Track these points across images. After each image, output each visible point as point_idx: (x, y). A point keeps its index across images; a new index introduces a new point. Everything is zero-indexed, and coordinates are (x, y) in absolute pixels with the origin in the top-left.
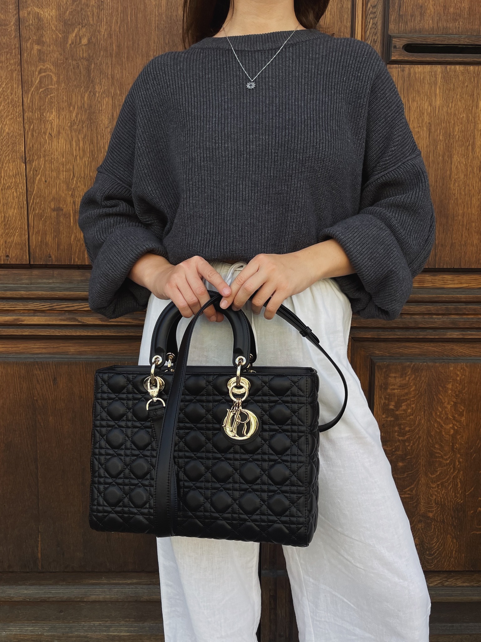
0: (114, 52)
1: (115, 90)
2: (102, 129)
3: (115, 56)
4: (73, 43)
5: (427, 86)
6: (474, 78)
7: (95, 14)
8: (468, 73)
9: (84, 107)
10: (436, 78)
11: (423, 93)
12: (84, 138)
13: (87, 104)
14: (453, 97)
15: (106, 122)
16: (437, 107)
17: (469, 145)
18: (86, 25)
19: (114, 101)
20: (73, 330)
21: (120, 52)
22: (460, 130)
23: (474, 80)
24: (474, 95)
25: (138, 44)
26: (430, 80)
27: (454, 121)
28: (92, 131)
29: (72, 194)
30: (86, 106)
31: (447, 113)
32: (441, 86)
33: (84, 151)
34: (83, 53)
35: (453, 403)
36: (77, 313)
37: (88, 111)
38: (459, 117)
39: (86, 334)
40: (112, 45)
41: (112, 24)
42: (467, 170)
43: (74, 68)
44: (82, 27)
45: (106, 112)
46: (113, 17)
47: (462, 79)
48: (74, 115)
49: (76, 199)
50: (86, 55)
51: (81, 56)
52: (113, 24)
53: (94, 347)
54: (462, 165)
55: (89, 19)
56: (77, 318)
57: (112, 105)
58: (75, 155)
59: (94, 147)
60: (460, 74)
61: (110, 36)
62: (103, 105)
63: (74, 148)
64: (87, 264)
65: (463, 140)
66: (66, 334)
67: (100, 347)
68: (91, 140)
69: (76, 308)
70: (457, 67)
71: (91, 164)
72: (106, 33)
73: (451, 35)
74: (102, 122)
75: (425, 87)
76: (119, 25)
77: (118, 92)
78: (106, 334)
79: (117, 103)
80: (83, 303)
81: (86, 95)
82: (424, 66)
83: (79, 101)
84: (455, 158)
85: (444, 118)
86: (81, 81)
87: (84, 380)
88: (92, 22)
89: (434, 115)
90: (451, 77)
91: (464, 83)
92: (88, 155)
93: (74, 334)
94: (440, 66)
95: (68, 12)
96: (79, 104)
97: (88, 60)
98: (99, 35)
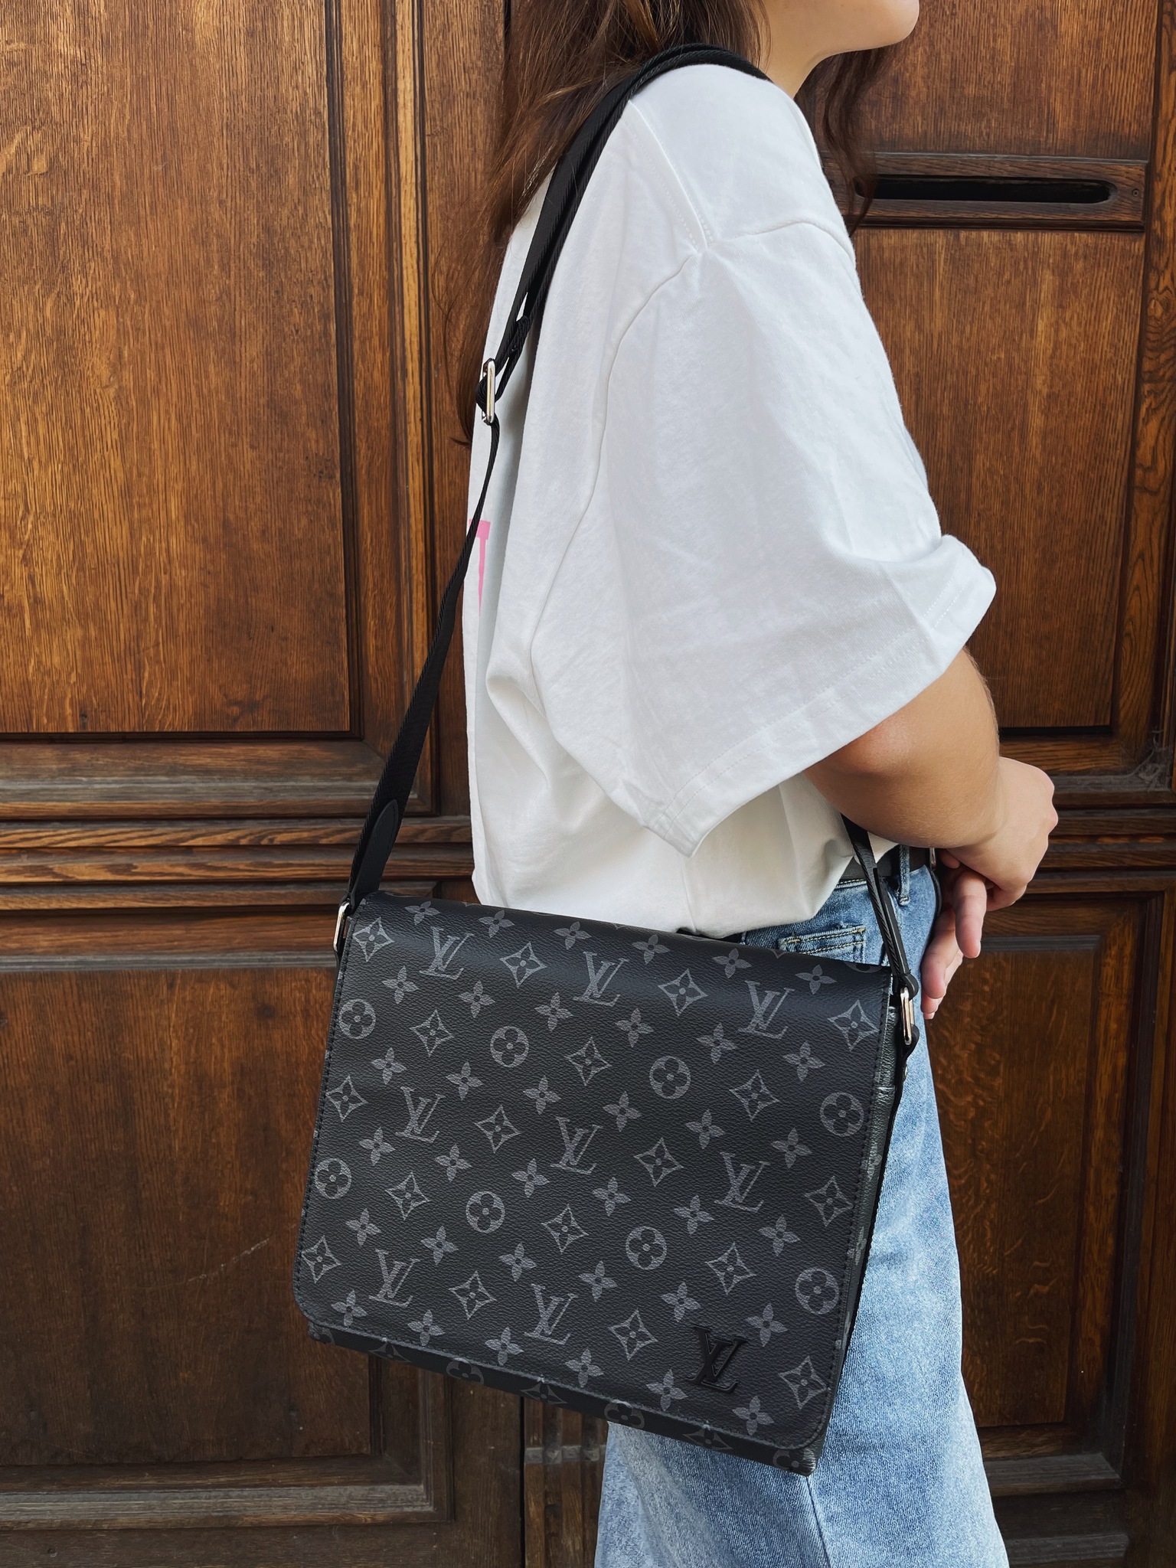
0: (117, 193)
1: (124, 289)
2: (95, 393)
3: (121, 202)
4: (8, 170)
5: (911, 282)
6: (1025, 262)
7: (67, 95)
8: (1011, 250)
9: (44, 335)
10: (933, 261)
11: (901, 299)
12: (49, 414)
13: (52, 326)
14: (974, 309)
15: (104, 371)
16: (936, 335)
17: (1013, 429)
18: (43, 124)
19: (123, 318)
20: (42, 895)
21: (132, 192)
22: (991, 390)
23: (1026, 268)
24: (1024, 304)
25: (179, 173)
26: (917, 266)
27: (977, 369)
28: (68, 394)
29: (24, 556)
30: (49, 331)
31: (960, 349)
32: (944, 283)
33: (50, 448)
34: (37, 196)
35: (973, 1046)
36: (50, 854)
37: (55, 343)
38: (988, 360)
39: (74, 905)
40: (112, 175)
41: (110, 120)
42: (1008, 491)
43: (14, 234)
44: (34, 128)
45: (103, 348)
46: (112, 102)
47: (996, 264)
48: (19, 355)
49: (36, 569)
50: (45, 199)
51: (33, 203)
52: (112, 121)
53: (99, 934)
54: (995, 477)
55: (49, 108)
56: (51, 867)
57: (118, 330)
58: (26, 458)
59: (75, 436)
60: (991, 251)
61: (105, 149)
62: (93, 329)
63: (24, 441)
64: (71, 730)
65: (999, 415)
66: (25, 907)
67: (115, 933)
68: (66, 418)
69: (46, 841)
70: (985, 234)
71: (69, 480)
72: (94, 145)
73: (970, 152)
74: (94, 373)
75: (905, 285)
76: (126, 122)
77: (132, 296)
78: (125, 904)
79: (129, 323)
80: (64, 828)
81: (49, 305)
82: (904, 231)
83: (30, 317)
84: (980, 461)
85: (953, 362)
86: (34, 267)
87: (76, 1016)
88: (58, 118)
89: (929, 355)
90: (969, 260)
91: (1000, 275)
92: (62, 458)
93: (43, 905)
94: (941, 232)
96: (31, 326)
97: (50, 213)
98: (76, 150)
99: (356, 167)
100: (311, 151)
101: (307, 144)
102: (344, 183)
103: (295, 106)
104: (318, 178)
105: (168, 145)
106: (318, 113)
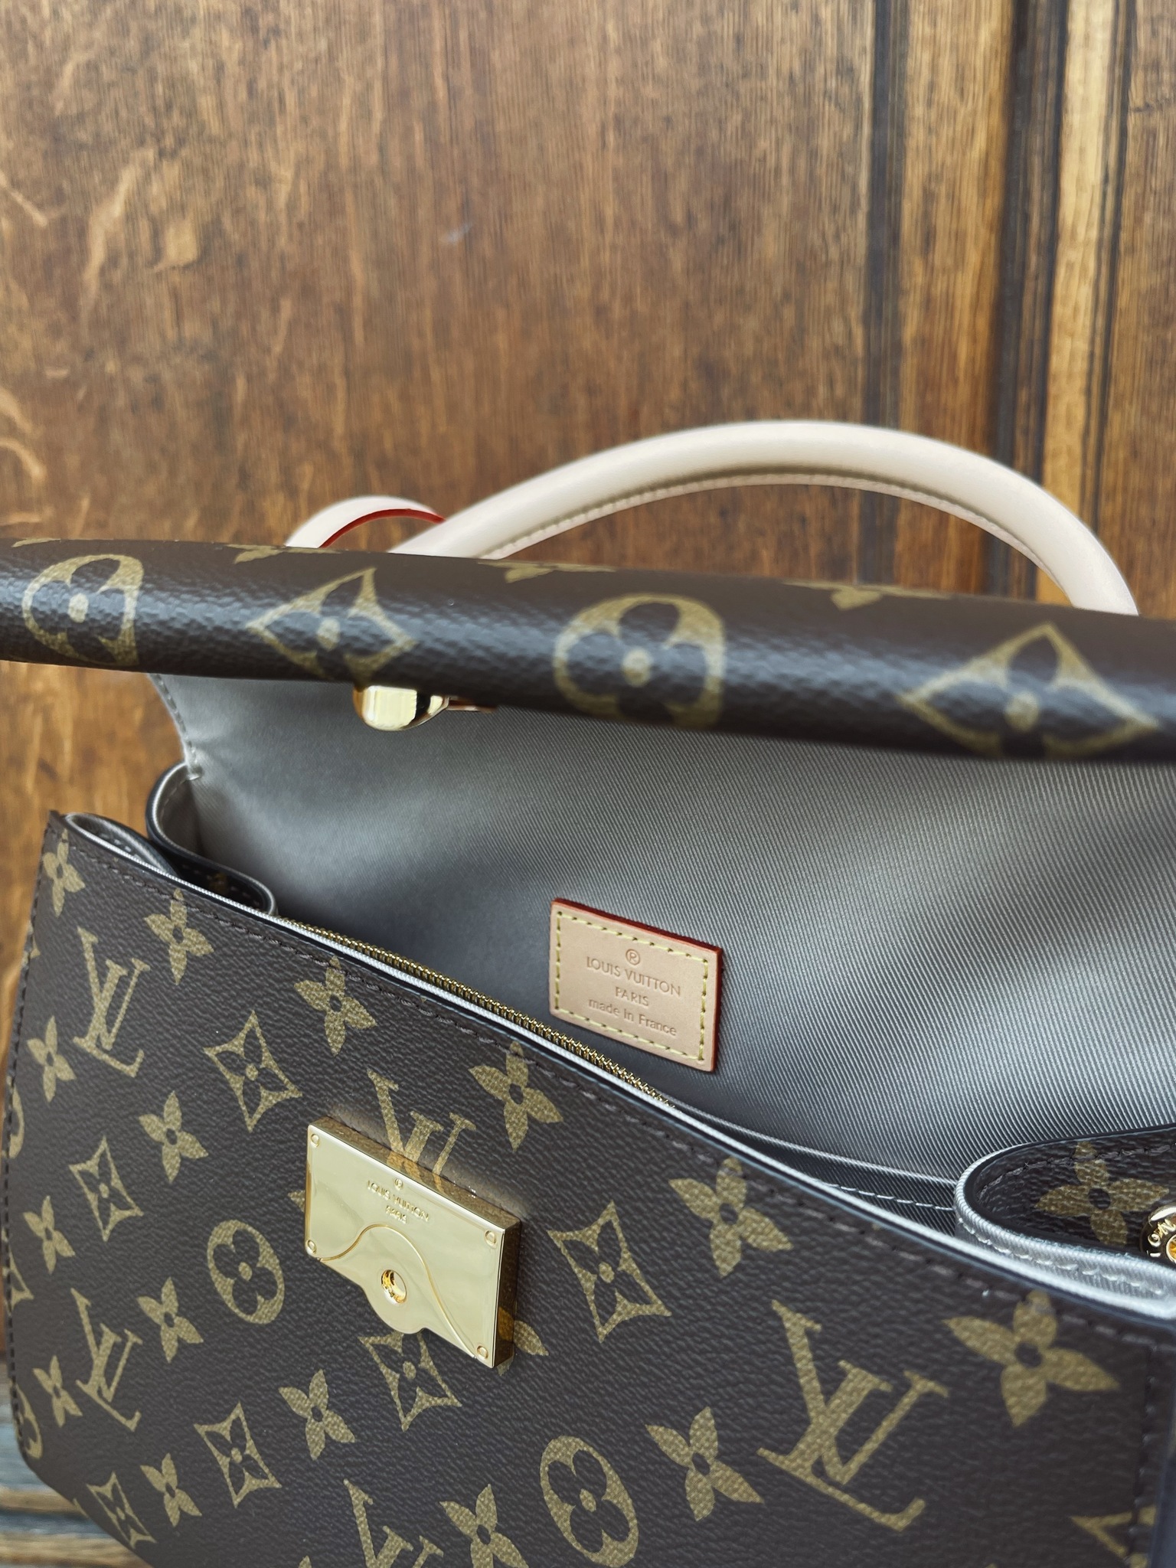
0: (358, 301)
3: (368, 324)
4: (112, 260)
7: (232, 66)
18: (181, 142)
34: (179, 318)
40: (346, 260)
41: (336, 125)
43: (134, 408)
44: (161, 154)
46: (339, 80)
51: (171, 334)
52: (343, 125)
55: (194, 101)
61: (329, 197)
72: (302, 189)
76: (376, 127)
88: (214, 127)
95: (69, 69)
97: (210, 356)
98: (262, 203)
99: (929, 196)
100: (821, 170)
101: (813, 154)
102: (895, 237)
103: (786, 57)
104: (837, 236)
105: (475, 181)
106: (845, 70)
